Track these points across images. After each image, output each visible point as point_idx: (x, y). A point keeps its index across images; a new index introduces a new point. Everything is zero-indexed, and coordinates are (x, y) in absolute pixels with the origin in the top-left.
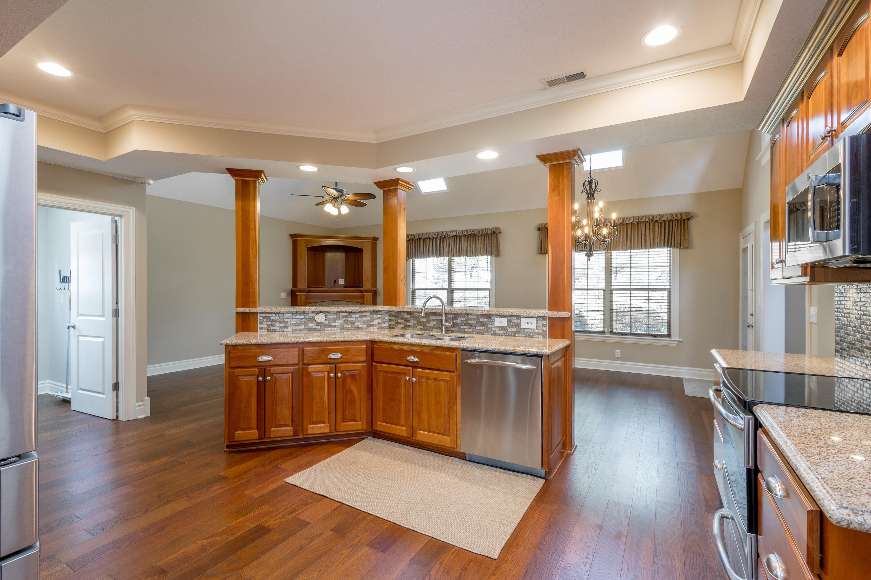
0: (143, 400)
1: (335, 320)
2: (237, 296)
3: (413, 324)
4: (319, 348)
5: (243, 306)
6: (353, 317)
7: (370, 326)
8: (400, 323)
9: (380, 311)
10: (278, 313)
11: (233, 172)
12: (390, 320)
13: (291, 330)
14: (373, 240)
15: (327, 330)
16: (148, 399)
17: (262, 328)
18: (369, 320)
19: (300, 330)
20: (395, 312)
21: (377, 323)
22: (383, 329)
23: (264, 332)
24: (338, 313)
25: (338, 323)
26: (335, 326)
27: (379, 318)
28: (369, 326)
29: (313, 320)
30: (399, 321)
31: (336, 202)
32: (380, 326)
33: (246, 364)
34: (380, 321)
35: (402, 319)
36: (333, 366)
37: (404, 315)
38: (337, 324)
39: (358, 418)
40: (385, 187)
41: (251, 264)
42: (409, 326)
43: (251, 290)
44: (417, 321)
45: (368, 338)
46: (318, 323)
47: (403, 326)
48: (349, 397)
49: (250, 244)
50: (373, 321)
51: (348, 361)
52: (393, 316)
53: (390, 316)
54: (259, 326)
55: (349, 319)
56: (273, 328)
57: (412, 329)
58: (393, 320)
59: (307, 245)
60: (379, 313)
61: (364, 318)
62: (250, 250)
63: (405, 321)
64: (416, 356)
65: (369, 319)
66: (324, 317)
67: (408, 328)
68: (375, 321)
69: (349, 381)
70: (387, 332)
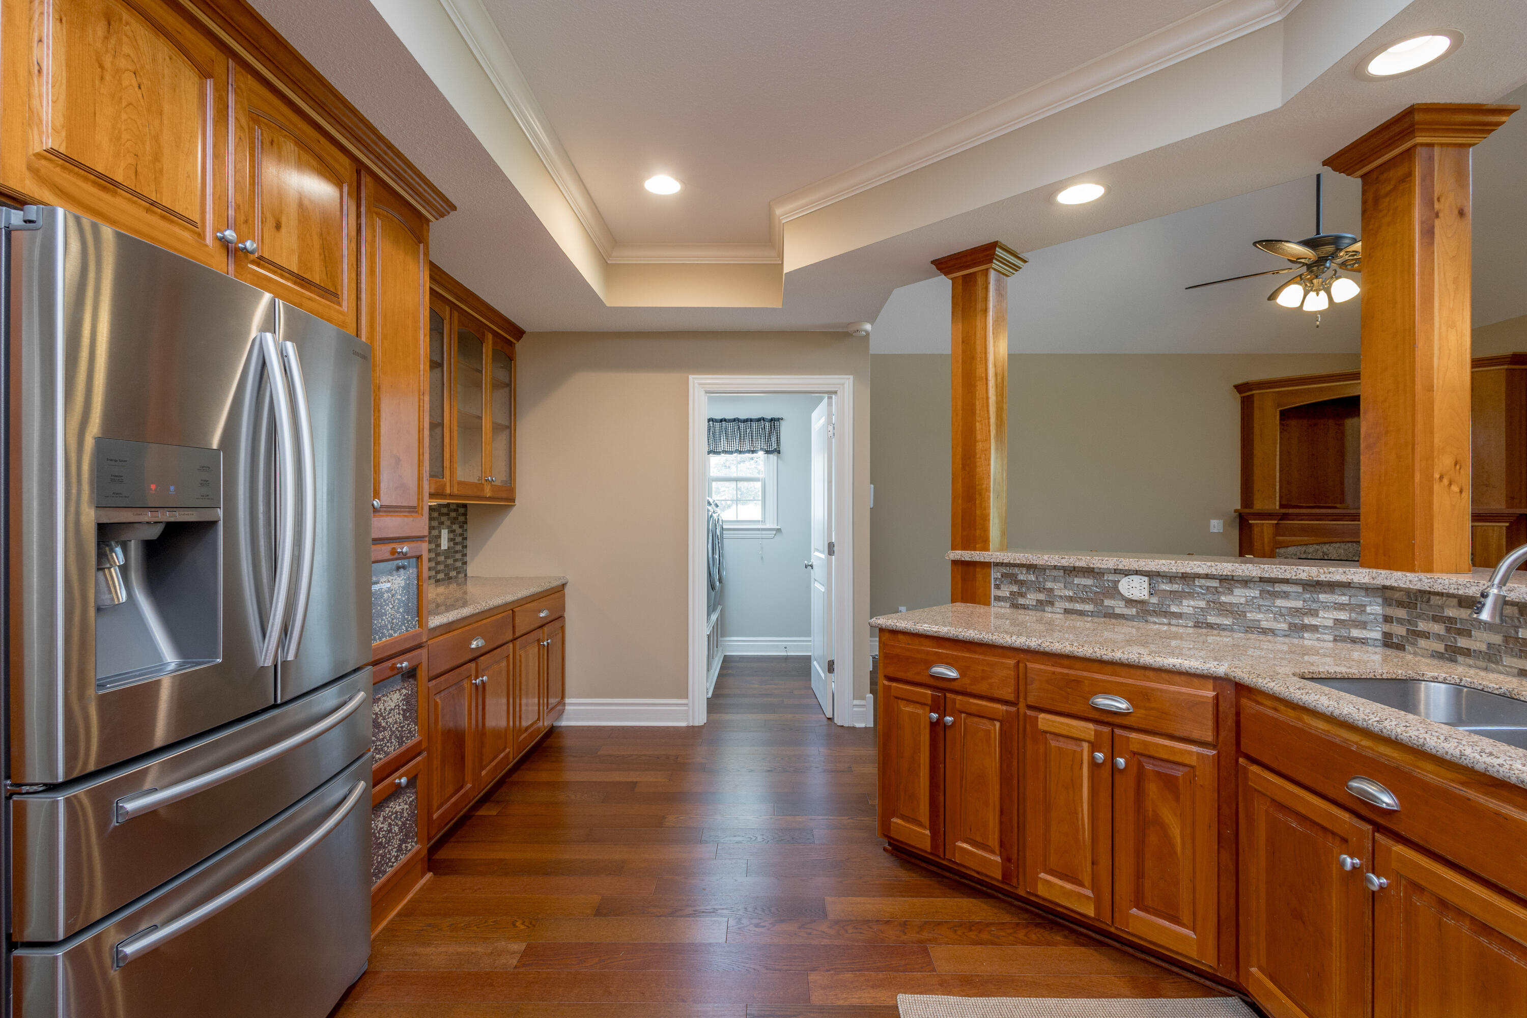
0: (864, 698)
1: (1177, 596)
2: (953, 526)
3: (1484, 647)
4: (1065, 671)
5: (965, 548)
6: (1239, 596)
7: (1305, 628)
8: (1426, 635)
9: (1348, 585)
10: (1031, 567)
11: (944, 265)
12: (1387, 619)
13: (1062, 611)
14: (1511, 363)
15: (1155, 623)
16: (870, 696)
17: (998, 598)
18: (1297, 610)
19: (1081, 613)
20: (1408, 592)
21: (1330, 623)
22: (1358, 646)
23: (999, 609)
24: (1185, 577)
25: (1187, 606)
26: (1180, 616)
27: (1340, 607)
28: (1298, 629)
29: (1114, 592)
30: (1422, 626)
31: (1317, 277)
32: (1344, 632)
33: (910, 676)
34: (1343, 616)
35: (1436, 619)
36: (1106, 730)
37: (1442, 607)
38: (1186, 610)
39: (1186, 917)
40: (1363, 160)
41: (978, 456)
42: (1467, 653)
43: (978, 512)
44: (1506, 639)
45: (1221, 669)
46: (1130, 602)
47: (1440, 647)
48: (1153, 839)
49: (978, 412)
50: (1314, 613)
51: (1150, 728)
52: (1400, 604)
53: (1387, 602)
54: (994, 592)
55: (1223, 599)
56: (1021, 601)
57: (1483, 664)
58: (1400, 621)
59: (1279, 406)
60: (1337, 591)
61: (1279, 602)
62: (978, 424)
63: (1448, 630)
64: (1390, 788)
65: (1299, 604)
66: (1146, 585)
67: (1460, 659)
68: (1321, 614)
69: (1152, 789)
70: (1378, 658)
